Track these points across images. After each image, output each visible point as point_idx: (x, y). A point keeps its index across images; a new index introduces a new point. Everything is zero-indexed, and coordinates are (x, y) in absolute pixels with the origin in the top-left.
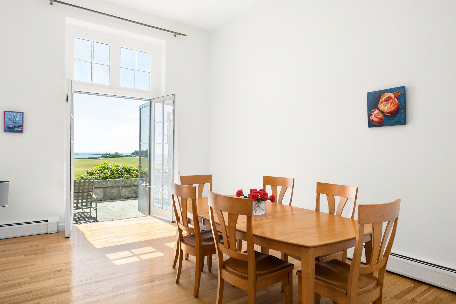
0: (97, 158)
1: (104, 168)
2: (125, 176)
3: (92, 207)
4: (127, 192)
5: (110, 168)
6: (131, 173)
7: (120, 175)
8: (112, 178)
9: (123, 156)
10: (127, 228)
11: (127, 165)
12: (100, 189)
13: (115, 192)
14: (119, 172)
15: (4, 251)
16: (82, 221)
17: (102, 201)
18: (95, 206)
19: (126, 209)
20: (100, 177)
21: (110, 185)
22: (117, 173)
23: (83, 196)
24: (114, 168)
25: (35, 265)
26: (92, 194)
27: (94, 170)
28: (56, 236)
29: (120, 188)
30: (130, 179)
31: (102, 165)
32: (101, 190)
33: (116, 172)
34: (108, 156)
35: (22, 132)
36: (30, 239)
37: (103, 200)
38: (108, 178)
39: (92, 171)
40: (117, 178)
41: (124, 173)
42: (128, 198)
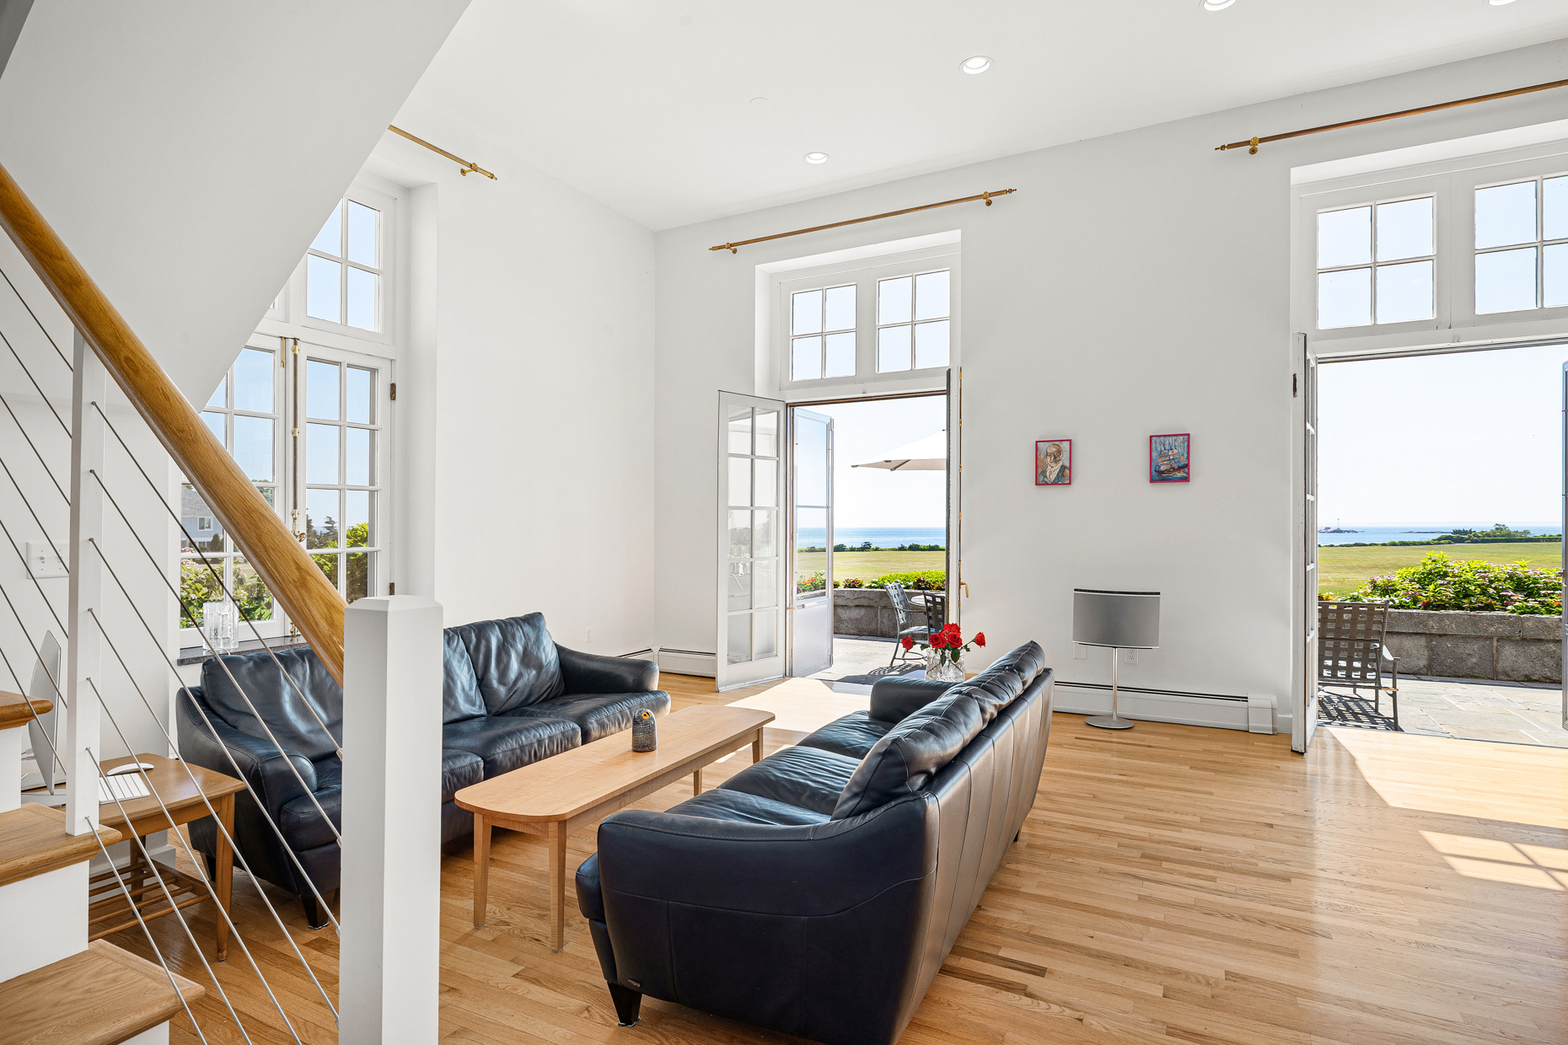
0: (1422, 544)
1: (1431, 574)
2: (1517, 604)
3: (1380, 688)
4: (1521, 659)
5: (1454, 576)
6: (1545, 596)
7: (1494, 599)
8: (1463, 609)
9: (1529, 536)
10: (1502, 770)
11: (1526, 569)
12: (1414, 637)
13: (1472, 652)
14: (1491, 591)
15: (1149, 746)
16: (1348, 720)
17: (1423, 677)
18: (1391, 686)
19: (1513, 713)
20: (1415, 602)
21: (1453, 629)
22: (1484, 593)
23: (1351, 650)
24: (1469, 576)
25: (1212, 794)
26: (1381, 648)
27: (1396, 579)
28: (1267, 743)
29: (1495, 644)
30: (1537, 616)
31: (1425, 564)
32: (1422, 641)
33: (1478, 590)
34: (1466, 536)
35: (1186, 479)
36: (1206, 736)
37: (1427, 675)
38: (1445, 608)
39: (1389, 581)
40: (1480, 608)
41: (1511, 593)
42: (1528, 680)
